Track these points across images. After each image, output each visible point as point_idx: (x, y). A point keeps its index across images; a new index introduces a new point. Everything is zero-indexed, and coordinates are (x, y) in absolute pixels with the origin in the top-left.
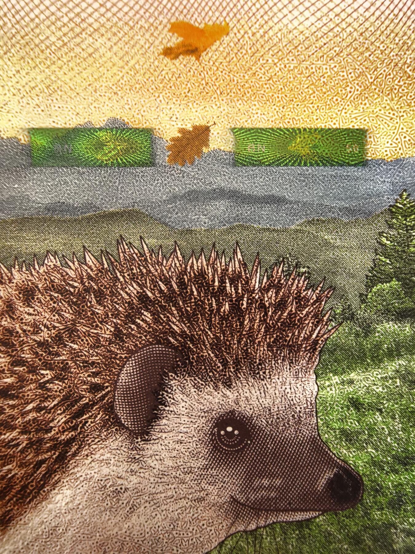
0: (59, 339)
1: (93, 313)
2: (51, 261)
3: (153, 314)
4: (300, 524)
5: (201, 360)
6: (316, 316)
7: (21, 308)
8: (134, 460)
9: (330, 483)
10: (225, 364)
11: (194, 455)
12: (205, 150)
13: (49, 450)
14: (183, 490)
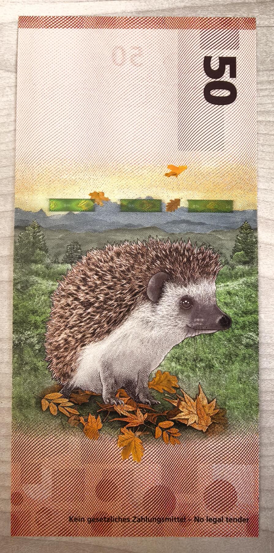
0: (128, 270)
1: (140, 261)
2: (126, 243)
3: (160, 262)
4: (210, 335)
5: (176, 277)
6: (216, 263)
7: (116, 259)
8: (154, 311)
9: (220, 320)
10: (185, 279)
11: (174, 311)
12: (179, 207)
13: (124, 308)
14: (169, 323)
